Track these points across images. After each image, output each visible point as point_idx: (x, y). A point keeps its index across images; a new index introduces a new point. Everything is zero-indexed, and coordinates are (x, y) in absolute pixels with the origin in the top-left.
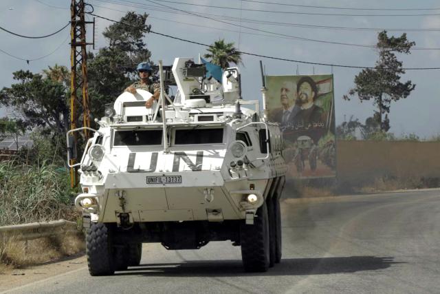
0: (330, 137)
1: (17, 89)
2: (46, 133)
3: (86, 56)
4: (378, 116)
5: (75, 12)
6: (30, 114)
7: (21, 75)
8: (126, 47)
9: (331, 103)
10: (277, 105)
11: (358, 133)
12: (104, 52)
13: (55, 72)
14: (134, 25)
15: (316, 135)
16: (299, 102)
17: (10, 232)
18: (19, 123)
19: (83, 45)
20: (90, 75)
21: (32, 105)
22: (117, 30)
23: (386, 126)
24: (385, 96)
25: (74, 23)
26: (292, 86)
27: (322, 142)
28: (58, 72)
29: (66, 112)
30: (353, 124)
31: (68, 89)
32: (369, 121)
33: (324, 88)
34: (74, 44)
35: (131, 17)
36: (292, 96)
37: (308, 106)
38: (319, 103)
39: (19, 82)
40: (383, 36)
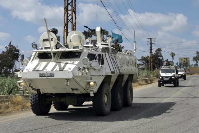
0: (189, 67)
1: (142, 59)
2: (146, 66)
3: (152, 54)
4: (196, 64)
5: (150, 48)
6: (143, 63)
7: (142, 57)
8: (158, 53)
9: (189, 62)
10: (181, 62)
11: (193, 66)
12: (155, 54)
13: (147, 57)
14: (159, 50)
15: (187, 66)
16: (184, 61)
17: (140, 80)
18: (142, 64)
19: (152, 53)
20: (152, 57)
21: (144, 61)
22: (157, 51)
23: (197, 65)
24: (197, 61)
25: (150, 50)
26: (183, 59)
27: (187, 68)
28: (148, 57)
29: (149, 62)
30: (192, 65)
31: (149, 59)
32: (195, 64)
33: (188, 59)
34: (150, 53)
35: (159, 49)
36: (183, 60)
37: (185, 62)
38: (187, 62)
39: (142, 58)
40: (197, 52)
